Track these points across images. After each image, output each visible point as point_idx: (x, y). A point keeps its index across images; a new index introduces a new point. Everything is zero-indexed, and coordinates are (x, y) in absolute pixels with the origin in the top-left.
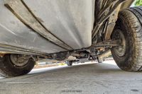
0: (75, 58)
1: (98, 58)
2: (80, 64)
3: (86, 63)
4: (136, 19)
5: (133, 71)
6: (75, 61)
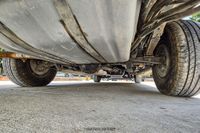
0: (105, 73)
1: (135, 77)
2: (110, 81)
3: (118, 81)
4: (183, 37)
5: (171, 95)
6: (104, 77)
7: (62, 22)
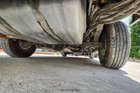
0: (70, 51)
1: (90, 54)
7: (39, 22)
